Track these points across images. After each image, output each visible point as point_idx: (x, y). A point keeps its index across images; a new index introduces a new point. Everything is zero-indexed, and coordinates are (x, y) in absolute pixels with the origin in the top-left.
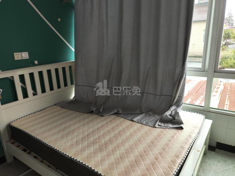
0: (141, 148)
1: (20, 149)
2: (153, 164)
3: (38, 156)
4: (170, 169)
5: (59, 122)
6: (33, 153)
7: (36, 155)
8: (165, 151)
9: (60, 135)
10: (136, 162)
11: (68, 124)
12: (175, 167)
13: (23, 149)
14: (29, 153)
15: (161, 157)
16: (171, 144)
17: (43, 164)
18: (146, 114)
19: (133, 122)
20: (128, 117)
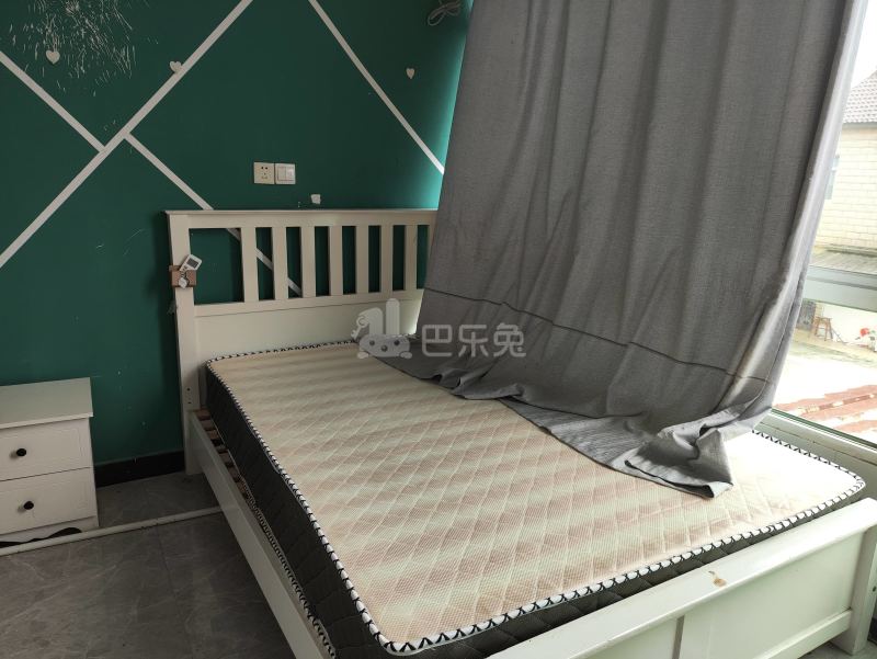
0: (500, 507)
3: (235, 463)
6: (230, 453)
7: (233, 460)
8: (575, 538)
11: (344, 396)
16: (615, 525)
18: (614, 422)
19: (544, 435)
20: (541, 417)
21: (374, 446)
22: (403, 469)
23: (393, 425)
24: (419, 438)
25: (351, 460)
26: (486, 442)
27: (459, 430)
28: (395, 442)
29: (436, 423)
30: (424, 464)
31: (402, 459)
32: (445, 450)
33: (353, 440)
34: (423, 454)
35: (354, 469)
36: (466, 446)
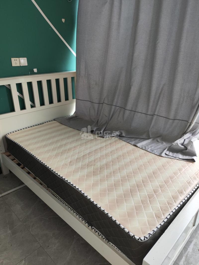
0: (139, 177)
1: (15, 162)
2: (150, 197)
3: (31, 172)
4: (169, 205)
5: (56, 139)
6: (26, 168)
7: (29, 171)
8: (168, 184)
9: (55, 153)
10: (131, 192)
11: (64, 142)
12: (175, 204)
13: (17, 162)
14: (23, 168)
15: (160, 191)
16: (176, 177)
17: (35, 181)
18: (153, 140)
19: (136, 148)
20: (131, 141)
21: (87, 161)
22: (102, 168)
23: (88, 151)
24: (99, 155)
25: (82, 168)
26: (120, 153)
27: (109, 150)
28: (92, 158)
29: (101, 148)
30: (107, 165)
31: (98, 164)
32: (110, 159)
33: (78, 160)
34: (104, 162)
35: (85, 171)
36: (115, 156)
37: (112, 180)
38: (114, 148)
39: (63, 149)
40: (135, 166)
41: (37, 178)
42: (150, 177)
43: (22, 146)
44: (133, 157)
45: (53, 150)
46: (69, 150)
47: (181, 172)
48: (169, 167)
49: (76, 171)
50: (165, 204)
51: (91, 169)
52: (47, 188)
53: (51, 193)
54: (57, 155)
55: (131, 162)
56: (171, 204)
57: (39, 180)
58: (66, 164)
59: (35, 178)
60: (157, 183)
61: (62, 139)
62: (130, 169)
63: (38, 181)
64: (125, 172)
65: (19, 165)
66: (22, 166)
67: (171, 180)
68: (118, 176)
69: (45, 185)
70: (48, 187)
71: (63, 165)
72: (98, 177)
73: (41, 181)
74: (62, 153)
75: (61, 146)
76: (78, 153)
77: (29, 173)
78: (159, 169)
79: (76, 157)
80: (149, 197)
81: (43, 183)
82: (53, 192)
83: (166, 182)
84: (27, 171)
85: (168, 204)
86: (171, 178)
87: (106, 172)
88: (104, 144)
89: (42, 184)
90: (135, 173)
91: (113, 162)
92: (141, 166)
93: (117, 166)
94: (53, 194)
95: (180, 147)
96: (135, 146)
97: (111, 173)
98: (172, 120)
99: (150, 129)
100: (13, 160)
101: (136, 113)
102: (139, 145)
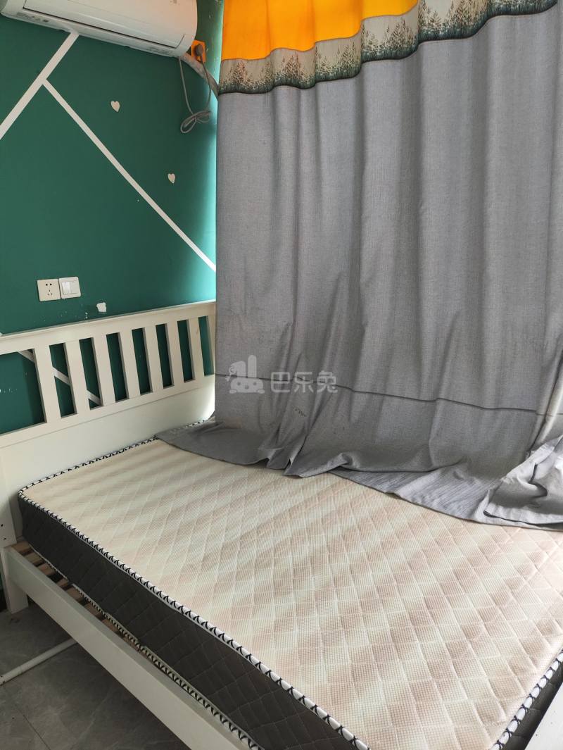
0: (416, 591)
1: (43, 571)
2: (455, 651)
3: (90, 599)
4: (516, 673)
6: (77, 588)
7: (86, 596)
8: (504, 607)
10: (394, 641)
12: (534, 669)
13: (50, 572)
14: (66, 588)
15: (484, 629)
16: (525, 582)
17: (102, 625)
18: (443, 473)
19: (395, 501)
21: (253, 552)
22: (299, 572)
23: (254, 522)
24: (287, 532)
25: (240, 575)
26: (352, 520)
27: (318, 513)
28: (269, 543)
29: (292, 510)
30: (314, 562)
31: (289, 560)
32: (322, 540)
33: (227, 551)
34: (305, 550)
35: (251, 585)
36: (337, 531)
37: (333, 607)
38: (331, 506)
39: (181, 520)
40: (400, 555)
41: (109, 616)
42: (447, 587)
43: (63, 521)
44: (388, 529)
45: (155, 524)
46: (200, 521)
47: (539, 567)
48: (502, 553)
49: (222, 586)
50: (505, 672)
51: (269, 575)
52: (138, 646)
53: (152, 661)
54: (164, 541)
55: (386, 545)
56: (523, 671)
57: (115, 621)
58: (191, 566)
59: (101, 618)
60: (470, 604)
61: (179, 492)
62: (385, 567)
63: (112, 626)
64: (369, 579)
65: (55, 578)
66: (64, 582)
67: (512, 593)
68: (351, 594)
69: (131, 635)
70: (141, 643)
71: (182, 570)
72: (292, 601)
73: (120, 626)
74: (181, 532)
75: (176, 512)
76: (227, 529)
77: (83, 602)
78: (474, 562)
79: (221, 541)
80: (451, 652)
81: (126, 631)
82: (156, 657)
83: (498, 600)
84: (79, 596)
85: (513, 670)
86: (512, 585)
87: (312, 584)
88: (301, 498)
89: (121, 635)
90: (400, 578)
91: (333, 549)
92: (417, 555)
93: (344, 562)
94: (157, 663)
95: (525, 489)
96: (393, 495)
97: (328, 585)
98: (492, 412)
99: (430, 441)
100: (37, 565)
101: (387, 398)
102: (402, 492)
